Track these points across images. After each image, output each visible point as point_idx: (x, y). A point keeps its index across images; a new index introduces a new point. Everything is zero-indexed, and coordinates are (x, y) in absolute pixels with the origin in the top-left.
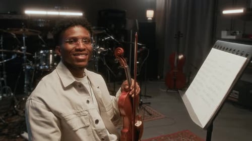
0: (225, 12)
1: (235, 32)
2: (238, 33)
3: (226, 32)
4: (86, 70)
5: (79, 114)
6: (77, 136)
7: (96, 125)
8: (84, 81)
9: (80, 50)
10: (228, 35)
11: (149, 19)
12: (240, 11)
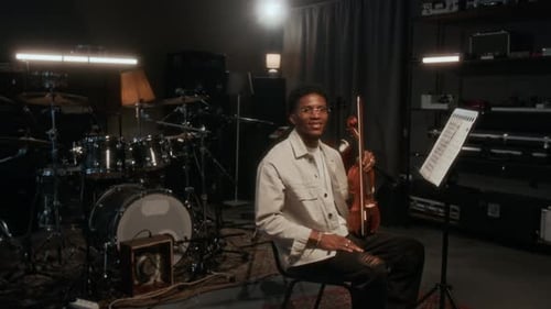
0: (427, 60)
1: (446, 97)
2: (451, 99)
3: (429, 96)
4: (319, 141)
5: (308, 186)
6: (303, 206)
7: (325, 199)
8: (317, 154)
9: (315, 119)
10: (433, 102)
11: (271, 71)
12: (455, 59)
